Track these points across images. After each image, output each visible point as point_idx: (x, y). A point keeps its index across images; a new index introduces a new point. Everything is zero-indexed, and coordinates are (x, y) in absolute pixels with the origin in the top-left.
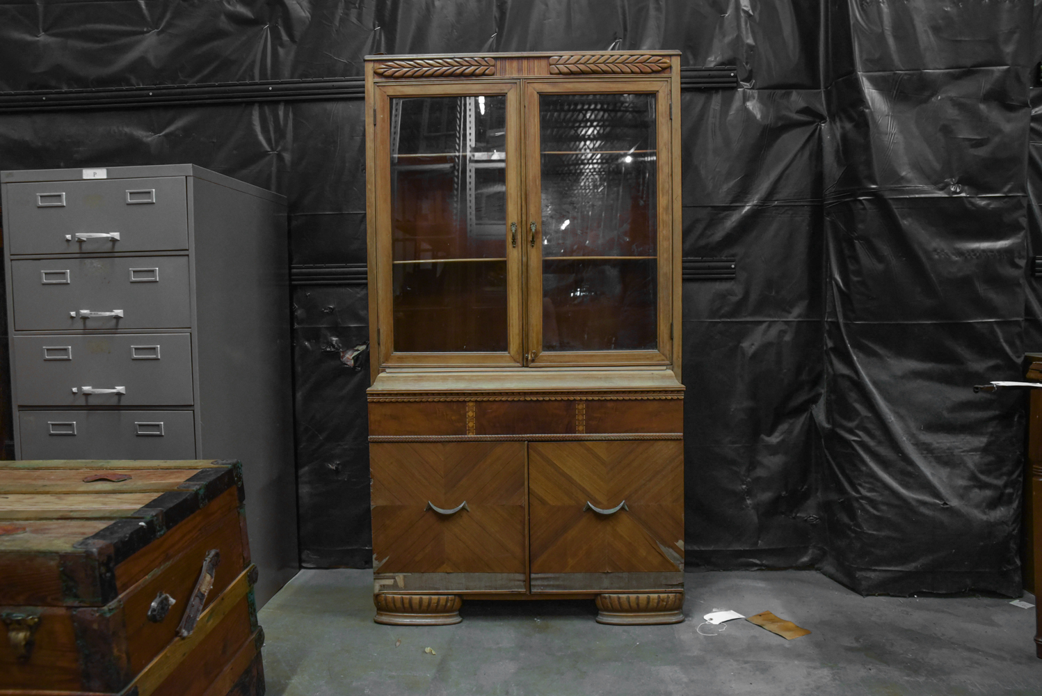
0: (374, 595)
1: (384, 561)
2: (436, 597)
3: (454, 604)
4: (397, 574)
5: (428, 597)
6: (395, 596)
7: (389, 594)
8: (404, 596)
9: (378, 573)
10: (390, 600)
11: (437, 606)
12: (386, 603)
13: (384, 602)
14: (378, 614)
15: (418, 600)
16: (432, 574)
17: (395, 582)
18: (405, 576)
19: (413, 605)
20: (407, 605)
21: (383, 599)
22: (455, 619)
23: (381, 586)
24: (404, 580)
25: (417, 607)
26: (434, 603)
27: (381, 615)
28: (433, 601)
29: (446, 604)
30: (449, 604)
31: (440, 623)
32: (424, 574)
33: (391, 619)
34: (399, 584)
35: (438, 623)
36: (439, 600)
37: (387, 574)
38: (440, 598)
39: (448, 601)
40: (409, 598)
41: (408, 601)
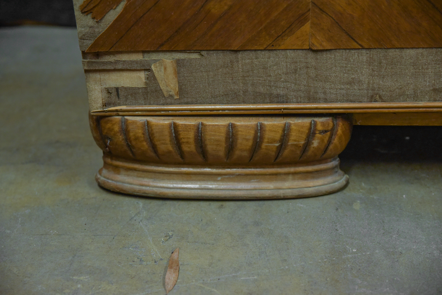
0: (91, 117)
1: (112, 16)
2: (280, 122)
3: (330, 142)
4: (154, 56)
5: (252, 122)
6: (153, 120)
7: (133, 113)
8: (180, 122)
9: (98, 55)
10: (140, 132)
11: (280, 149)
12: (127, 139)
13: (120, 138)
14: (106, 165)
15: (224, 130)
16: (264, 57)
17: (152, 78)
18: (179, 63)
19: (210, 148)
20: (190, 147)
21: (116, 128)
22: (329, 179)
23: (108, 91)
24: (178, 73)
25: (222, 152)
26: (273, 141)
27: (116, 169)
28: (268, 135)
29: (308, 143)
30: (315, 143)
31: (289, 193)
32: (240, 55)
33: (146, 181)
34: (162, 86)
35: (281, 193)
36: (286, 132)
37: (125, 57)
38: (290, 125)
39: (314, 133)
40: (194, 125)
41: (191, 135)
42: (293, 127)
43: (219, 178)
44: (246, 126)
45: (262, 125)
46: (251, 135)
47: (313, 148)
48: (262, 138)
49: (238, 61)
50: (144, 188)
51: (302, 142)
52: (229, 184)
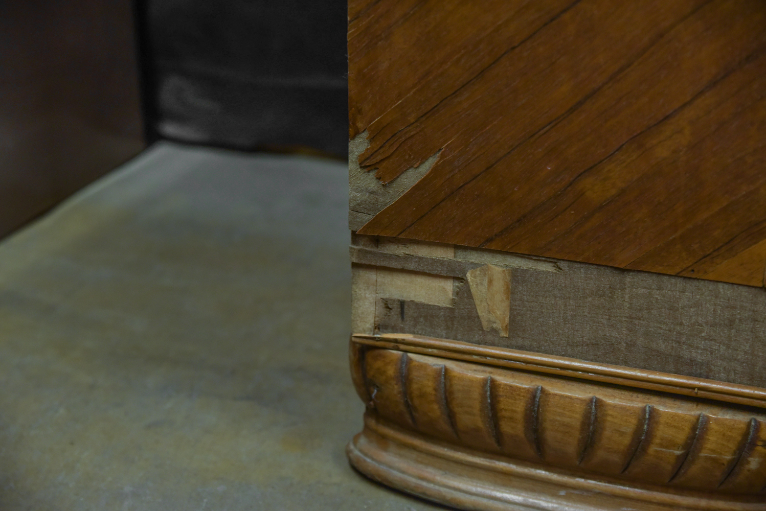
0: (353, 344)
1: (410, 179)
2: (688, 412)
4: (474, 257)
5: (636, 403)
6: (456, 368)
7: (423, 349)
8: (503, 379)
9: (377, 241)
10: (429, 386)
11: (682, 462)
12: (406, 393)
13: (395, 389)
14: (367, 430)
15: (580, 409)
16: (673, 288)
17: (464, 294)
18: (516, 276)
19: (551, 435)
20: (514, 428)
21: (391, 371)
23: (387, 304)
24: (511, 292)
25: (571, 446)
26: (670, 444)
27: (383, 441)
28: (662, 432)
29: (739, 461)
30: (753, 463)
32: (629, 279)
33: (430, 472)
34: (481, 312)
36: (698, 431)
37: (423, 252)
38: (708, 419)
39: (753, 445)
40: (528, 390)
41: (520, 407)
42: (713, 425)
43: (562, 493)
44: (623, 408)
45: (653, 411)
46: (629, 427)
47: (749, 470)
48: (650, 435)
49: (623, 289)
50: (424, 484)
51: (728, 457)
52: (578, 505)
